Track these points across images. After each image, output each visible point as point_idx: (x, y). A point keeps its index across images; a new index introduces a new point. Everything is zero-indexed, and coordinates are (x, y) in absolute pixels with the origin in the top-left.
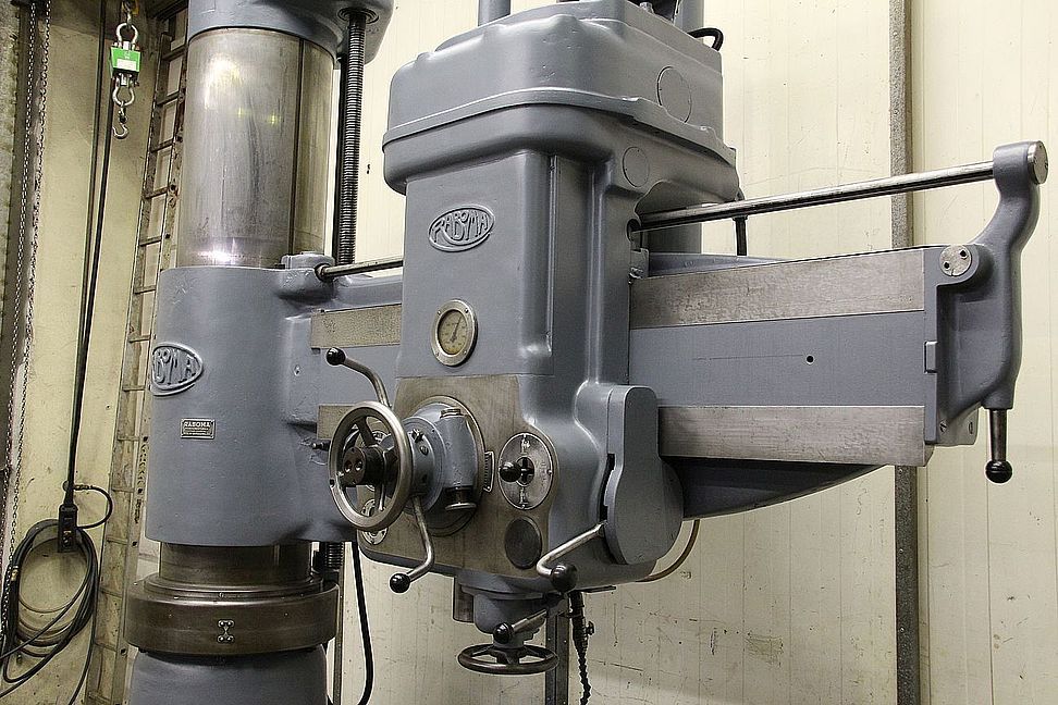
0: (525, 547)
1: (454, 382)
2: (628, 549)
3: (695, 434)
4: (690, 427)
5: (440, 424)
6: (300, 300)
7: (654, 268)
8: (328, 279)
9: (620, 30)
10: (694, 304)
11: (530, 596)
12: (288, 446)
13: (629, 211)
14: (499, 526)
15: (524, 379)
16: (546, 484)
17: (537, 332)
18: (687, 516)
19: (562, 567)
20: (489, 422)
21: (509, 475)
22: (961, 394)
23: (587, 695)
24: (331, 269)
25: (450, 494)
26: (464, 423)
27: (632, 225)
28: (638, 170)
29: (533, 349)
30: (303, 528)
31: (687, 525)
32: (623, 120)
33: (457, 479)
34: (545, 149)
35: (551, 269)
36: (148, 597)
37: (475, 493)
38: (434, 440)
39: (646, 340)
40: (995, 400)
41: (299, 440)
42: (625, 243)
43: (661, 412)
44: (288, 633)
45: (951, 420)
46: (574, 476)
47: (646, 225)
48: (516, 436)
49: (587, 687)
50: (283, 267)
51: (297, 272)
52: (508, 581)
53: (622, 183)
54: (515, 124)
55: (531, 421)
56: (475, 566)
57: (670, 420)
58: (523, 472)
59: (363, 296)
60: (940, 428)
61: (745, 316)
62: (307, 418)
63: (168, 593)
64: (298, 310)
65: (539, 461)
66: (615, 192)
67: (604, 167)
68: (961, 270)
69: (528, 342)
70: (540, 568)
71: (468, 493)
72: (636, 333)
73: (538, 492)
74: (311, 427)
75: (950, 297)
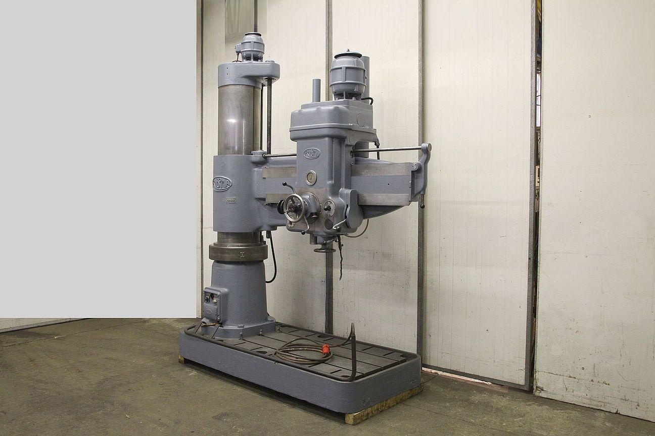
0: (329, 224)
1: (311, 189)
2: (351, 225)
3: (366, 200)
4: (364, 198)
5: (309, 199)
6: (258, 164)
7: (357, 162)
8: (266, 158)
9: (348, 107)
10: (365, 171)
11: (330, 236)
12: (256, 204)
13: (351, 149)
14: (323, 221)
15: (328, 189)
16: (334, 211)
17: (331, 178)
18: (364, 218)
19: (338, 227)
20: (321, 199)
21: (326, 209)
22: (416, 192)
23: (342, 260)
24: (267, 155)
25: (312, 214)
26: (315, 198)
27: (351, 152)
28: (352, 140)
29: (330, 182)
30: (260, 227)
31: (365, 221)
32: (349, 129)
33: (314, 211)
34: (332, 137)
35: (334, 165)
36: (215, 246)
37: (317, 214)
38: (308, 202)
39: (355, 179)
40: (422, 193)
41: (259, 203)
42: (349, 156)
43: (358, 195)
44: (256, 256)
45: (414, 197)
46: (340, 209)
47: (354, 152)
48: (326, 201)
49: (342, 258)
50: (252, 154)
51: (256, 156)
52: (325, 232)
53: (349, 144)
54: (325, 132)
55: (330, 198)
56: (317, 229)
57: (360, 197)
58: (329, 209)
59: (276, 163)
60: (412, 198)
61: (376, 175)
62: (262, 197)
63: (221, 246)
64: (257, 167)
65: (332, 206)
66: (347, 145)
67: (345, 141)
68: (415, 168)
69: (329, 180)
70: (334, 228)
71: (316, 214)
72: (352, 177)
73: (332, 212)
74: (264, 199)
75: (414, 173)
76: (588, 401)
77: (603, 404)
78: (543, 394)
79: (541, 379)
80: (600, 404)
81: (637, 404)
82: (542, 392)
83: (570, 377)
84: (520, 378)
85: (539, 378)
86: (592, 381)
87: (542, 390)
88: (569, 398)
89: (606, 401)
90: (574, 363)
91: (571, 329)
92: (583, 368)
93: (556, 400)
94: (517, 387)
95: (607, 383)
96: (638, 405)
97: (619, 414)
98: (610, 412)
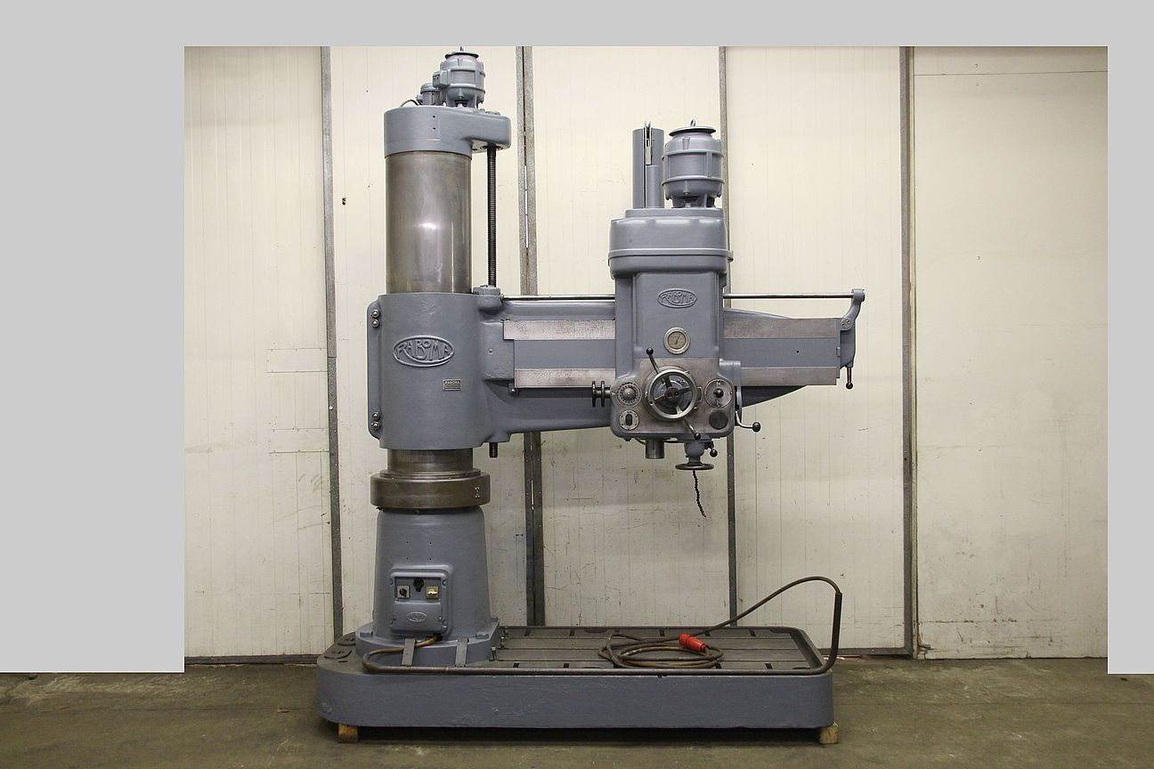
76: (990, 650)
77: (1009, 650)
78: (930, 655)
79: (927, 633)
80: (1006, 650)
81: (1049, 639)
82: (929, 651)
83: (966, 621)
84: (896, 640)
85: (924, 632)
86: (995, 621)
87: (929, 649)
88: (966, 652)
89: (1013, 644)
90: (970, 600)
91: (963, 553)
92: (982, 606)
93: (949, 659)
94: (893, 653)
95: (1014, 619)
96: (1051, 641)
97: (1030, 658)
98: (1019, 658)
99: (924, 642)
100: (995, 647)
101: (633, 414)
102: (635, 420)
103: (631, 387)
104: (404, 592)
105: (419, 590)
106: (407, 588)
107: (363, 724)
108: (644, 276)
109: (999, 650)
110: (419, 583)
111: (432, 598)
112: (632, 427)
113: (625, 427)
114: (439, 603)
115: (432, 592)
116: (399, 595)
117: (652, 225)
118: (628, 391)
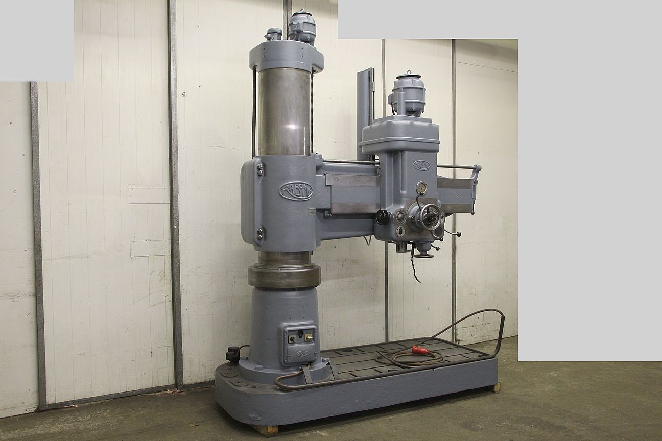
62: (325, 207)
74: (328, 210)
76: (481, 339)
83: (473, 326)
85: (458, 333)
86: (483, 324)
87: (460, 341)
88: (473, 341)
89: (489, 334)
91: (472, 294)
92: (478, 318)
95: (489, 323)
98: (491, 341)
99: (458, 338)
100: (483, 337)
101: (403, 228)
102: (403, 231)
103: (402, 214)
104: (292, 340)
105: (300, 337)
106: (295, 337)
107: (282, 424)
108: (407, 152)
109: (484, 338)
110: (301, 333)
111: (308, 341)
112: (402, 235)
113: (399, 235)
114: (313, 344)
115: (309, 337)
116: (290, 342)
117: (412, 124)
118: (400, 216)
